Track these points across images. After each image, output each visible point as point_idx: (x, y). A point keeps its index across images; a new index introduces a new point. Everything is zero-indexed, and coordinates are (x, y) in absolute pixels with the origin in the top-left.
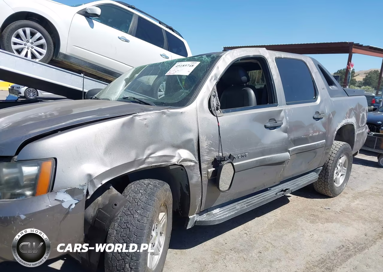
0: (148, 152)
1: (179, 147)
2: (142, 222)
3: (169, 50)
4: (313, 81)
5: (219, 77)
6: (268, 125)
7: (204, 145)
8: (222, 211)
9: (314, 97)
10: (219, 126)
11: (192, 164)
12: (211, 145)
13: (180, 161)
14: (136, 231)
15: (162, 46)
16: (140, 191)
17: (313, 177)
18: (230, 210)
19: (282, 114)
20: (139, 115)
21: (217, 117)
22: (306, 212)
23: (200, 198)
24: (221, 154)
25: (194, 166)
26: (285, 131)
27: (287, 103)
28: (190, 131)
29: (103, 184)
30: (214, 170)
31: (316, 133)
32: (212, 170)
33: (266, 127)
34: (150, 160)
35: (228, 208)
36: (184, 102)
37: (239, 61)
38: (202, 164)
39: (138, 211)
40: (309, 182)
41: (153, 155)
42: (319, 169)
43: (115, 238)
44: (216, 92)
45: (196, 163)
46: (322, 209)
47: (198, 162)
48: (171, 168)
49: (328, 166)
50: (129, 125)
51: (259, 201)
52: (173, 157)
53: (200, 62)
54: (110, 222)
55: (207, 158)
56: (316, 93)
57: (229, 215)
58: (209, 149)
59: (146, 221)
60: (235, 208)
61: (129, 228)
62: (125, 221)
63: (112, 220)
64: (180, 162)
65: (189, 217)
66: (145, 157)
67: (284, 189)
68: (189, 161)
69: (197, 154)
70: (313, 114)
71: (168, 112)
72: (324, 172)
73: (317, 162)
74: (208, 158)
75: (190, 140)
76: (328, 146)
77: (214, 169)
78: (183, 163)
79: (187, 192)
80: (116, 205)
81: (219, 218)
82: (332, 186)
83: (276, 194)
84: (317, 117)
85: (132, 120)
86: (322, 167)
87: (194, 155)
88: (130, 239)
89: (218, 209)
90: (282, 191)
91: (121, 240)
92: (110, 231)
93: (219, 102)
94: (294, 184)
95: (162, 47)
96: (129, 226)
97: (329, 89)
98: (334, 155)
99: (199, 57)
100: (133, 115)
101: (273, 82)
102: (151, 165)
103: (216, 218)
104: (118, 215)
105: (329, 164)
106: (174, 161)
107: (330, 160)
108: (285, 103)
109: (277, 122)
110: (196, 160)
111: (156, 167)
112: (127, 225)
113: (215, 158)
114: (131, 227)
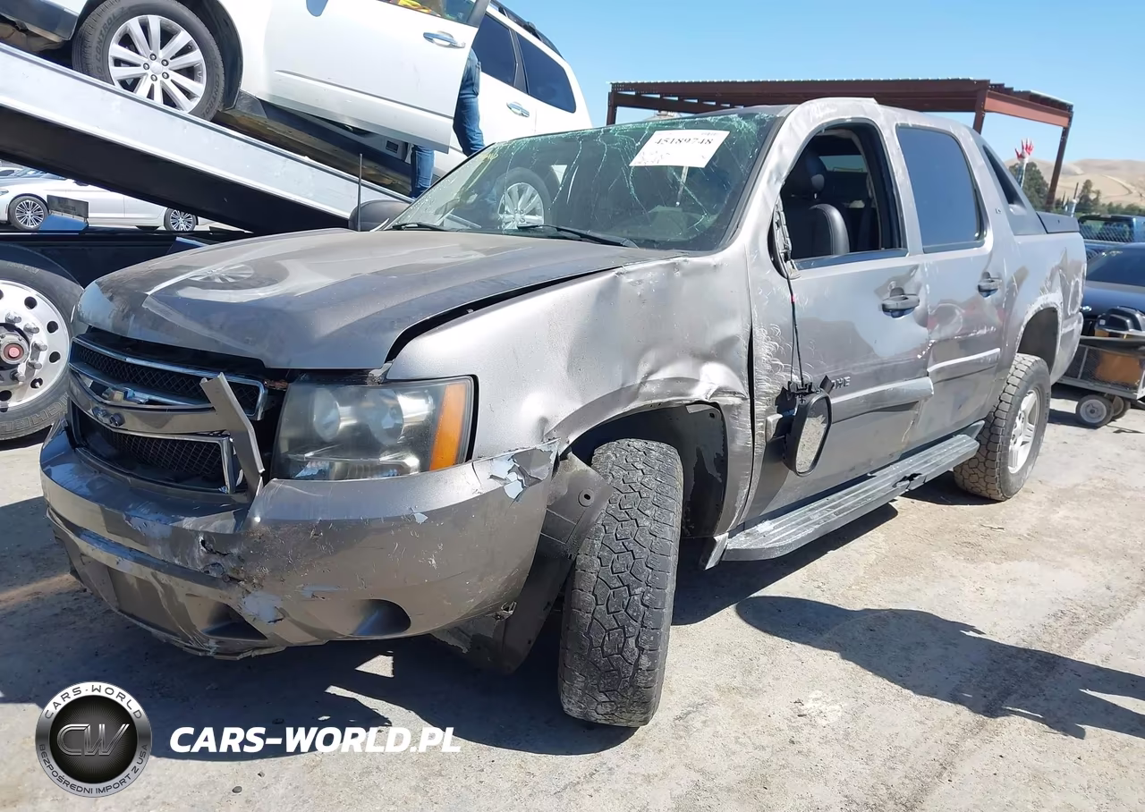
0: (644, 369)
1: (707, 358)
2: (663, 536)
3: (527, 93)
4: (975, 191)
5: (785, 174)
6: (892, 304)
7: (763, 351)
8: (780, 526)
9: (977, 235)
10: (793, 303)
11: (737, 401)
12: (777, 354)
13: (711, 392)
14: (650, 558)
15: (510, 80)
16: (636, 464)
17: (963, 447)
18: (798, 524)
19: (918, 276)
20: (628, 272)
21: (788, 278)
22: (947, 536)
23: (746, 491)
24: (796, 379)
25: (739, 407)
26: (924, 321)
27: (925, 247)
28: (724, 314)
29: (570, 443)
30: (780, 419)
31: (982, 328)
32: (775, 418)
33: (885, 309)
34: (648, 388)
35: (791, 520)
36: (711, 240)
37: (823, 133)
38: (756, 402)
39: (648, 512)
40: (959, 458)
41: (653, 378)
42: (978, 426)
43: (598, 577)
44: (782, 213)
45: (744, 399)
46: (983, 528)
47: (748, 397)
48: (691, 409)
49: (996, 418)
50: (606, 296)
51: (857, 502)
52: (693, 382)
53: (728, 132)
54: (580, 539)
55: (768, 387)
56: (982, 226)
57: (800, 536)
58: (771, 365)
59: (669, 533)
60: (809, 519)
61: (632, 551)
62: (618, 536)
63: (583, 532)
64: (711, 396)
65: (715, 538)
66: (639, 381)
67: (908, 475)
68: (730, 393)
69: (745, 375)
70: (977, 279)
71: (685, 264)
72: (987, 434)
73: (973, 411)
74: (770, 388)
75: (730, 342)
76: (1002, 365)
77: (781, 416)
78: (717, 400)
79: (717, 475)
80: (587, 497)
81: (782, 543)
82: (1005, 470)
83: (895, 486)
84: (986, 288)
85: (615, 283)
86: (983, 422)
87: (741, 378)
88: (638, 576)
89: (767, 523)
90: (905, 479)
91: (615, 581)
92: (582, 559)
93: (788, 239)
94: (926, 462)
95: (511, 83)
96: (631, 546)
97: (1009, 214)
98: (1013, 390)
100: (617, 271)
101: (895, 193)
102: (649, 402)
103: (775, 542)
104: (597, 520)
105: (998, 413)
106: (700, 392)
107: (1001, 401)
108: (920, 246)
109: (907, 298)
110: (744, 391)
111: (659, 407)
112: (626, 544)
113: (783, 388)
114: (637, 550)
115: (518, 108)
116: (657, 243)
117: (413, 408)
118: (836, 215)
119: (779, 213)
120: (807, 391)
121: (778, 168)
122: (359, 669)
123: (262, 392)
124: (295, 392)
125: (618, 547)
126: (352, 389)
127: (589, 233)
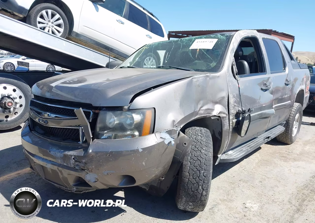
0: (199, 106)
1: (216, 103)
2: (209, 155)
3: (151, 32)
4: (283, 57)
5: (235, 51)
6: (264, 88)
7: (232, 101)
8: (235, 152)
9: (283, 69)
10: (239, 87)
11: (225, 115)
12: (235, 102)
13: (218, 113)
14: (205, 162)
15: (146, 28)
16: (198, 134)
17: (280, 129)
18: (240, 151)
19: (270, 80)
20: (195, 78)
21: (237, 80)
22: (277, 155)
23: (227, 142)
24: (240, 109)
25: (225, 117)
26: (272, 93)
27: (271, 72)
28: (221, 90)
30: (236, 121)
31: (286, 95)
32: (235, 120)
33: (262, 89)
34: (201, 112)
35: (237, 150)
36: (216, 69)
37: (244, 40)
38: (230, 116)
39: (204, 148)
40: (280, 132)
41: (202, 109)
42: (284, 123)
43: (190, 168)
44: (235, 62)
45: (227, 115)
46: (287, 152)
47: (228, 114)
48: (212, 118)
49: (289, 121)
50: (190, 84)
51: (255, 145)
52: (213, 110)
53: (217, 39)
54: (184, 157)
55: (233, 111)
56: (285, 66)
57: (241, 155)
58: (234, 105)
59: (210, 154)
60: (242, 150)
61: (200, 160)
62: (195, 155)
63: (185, 155)
64: (218, 114)
65: (218, 156)
66: (198, 110)
67: (267, 137)
68: (223, 113)
69: (227, 108)
70: (284, 82)
71: (210, 76)
72: (286, 125)
73: (283, 119)
74: (234, 112)
75: (223, 98)
76: (291, 106)
77: (236, 120)
78: (220, 115)
79: (219, 137)
80: (185, 144)
81: (237, 157)
82: (291, 136)
83: (264, 140)
84: (287, 84)
85: (191, 81)
86: (285, 122)
87: (226, 109)
88: (202, 168)
89: (231, 151)
90: (267, 138)
91: (195, 169)
92: (185, 163)
93: (237, 69)
94: (271, 133)
95: (147, 29)
96: (199, 159)
97: (291, 63)
98: (293, 113)
99: (215, 36)
100: (192, 77)
101: (263, 57)
102: (201, 116)
103: (235, 156)
104: (189, 151)
105: (289, 119)
106: (215, 113)
107: (290, 116)
108: (270, 72)
109: (267, 86)
110: (227, 113)
111: (202, 118)
112: (198, 158)
113: (237, 112)
114: (201, 160)
115: (150, 36)
116: (200, 70)
117: (137, 118)
118: (246, 63)
119: (234, 62)
120: (244, 113)
121: (233, 49)
122: (114, 195)
123: (92, 113)
124: (102, 113)
125: (196, 159)
126: (119, 112)
127: (179, 68)
